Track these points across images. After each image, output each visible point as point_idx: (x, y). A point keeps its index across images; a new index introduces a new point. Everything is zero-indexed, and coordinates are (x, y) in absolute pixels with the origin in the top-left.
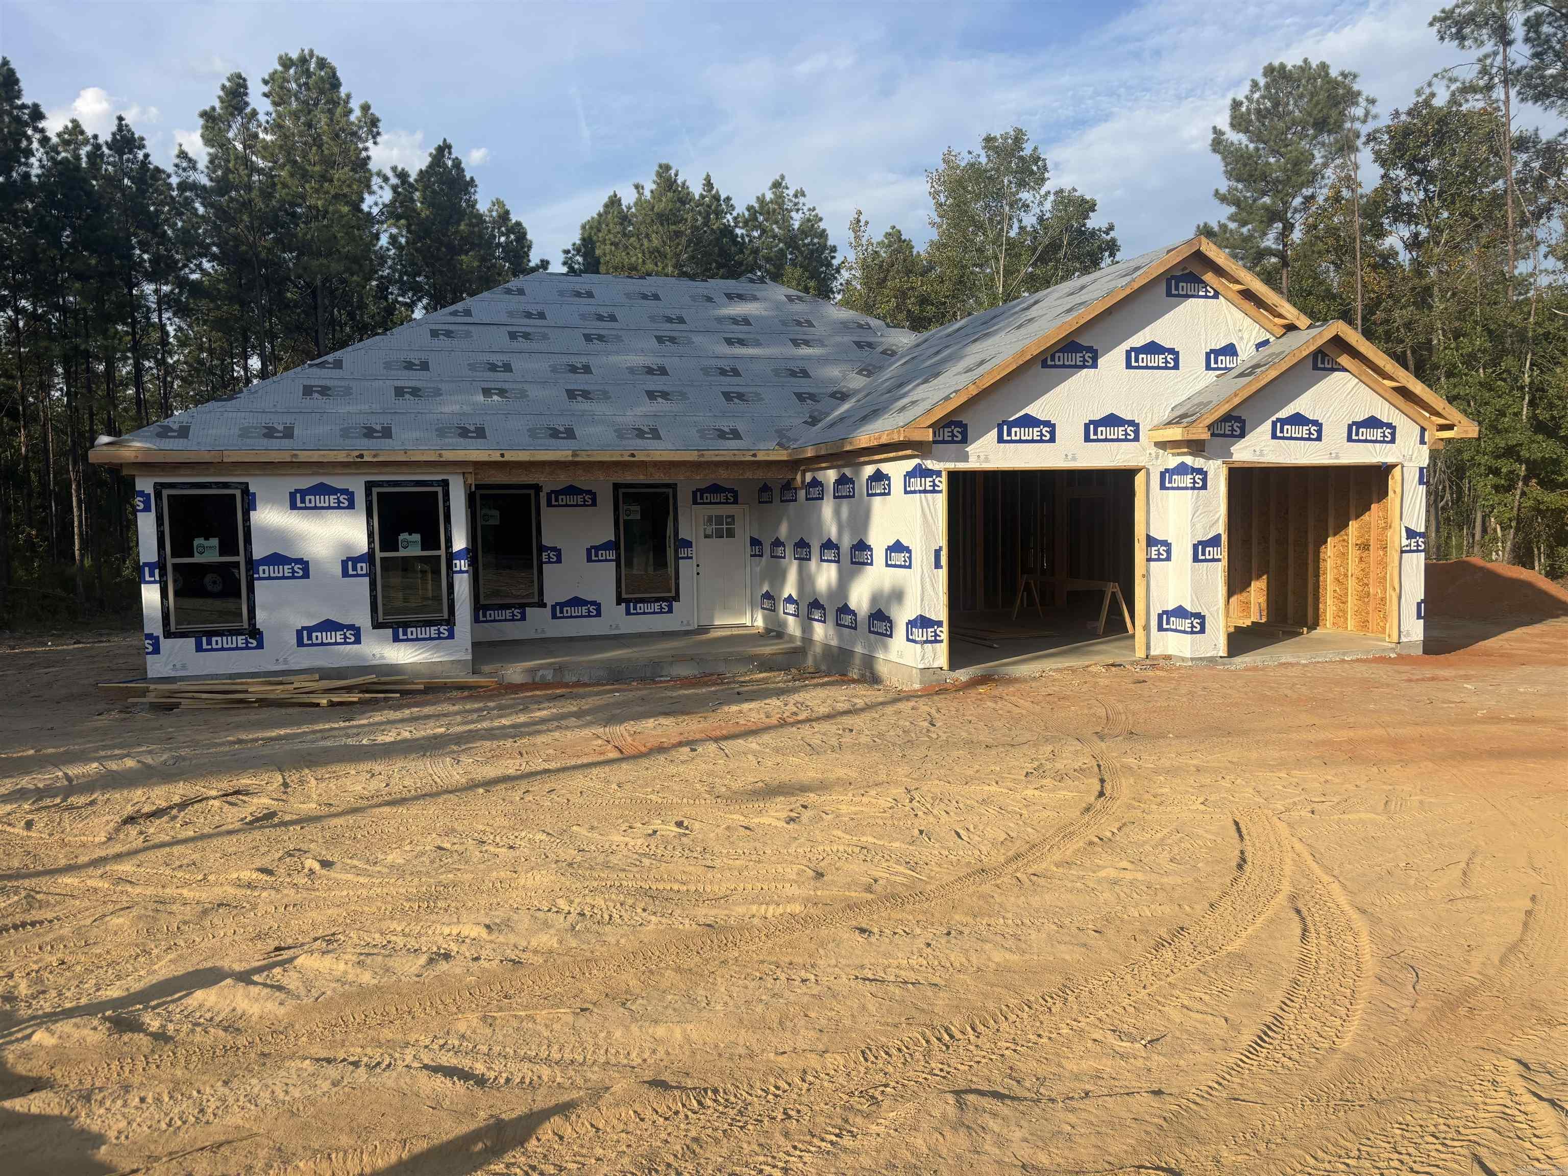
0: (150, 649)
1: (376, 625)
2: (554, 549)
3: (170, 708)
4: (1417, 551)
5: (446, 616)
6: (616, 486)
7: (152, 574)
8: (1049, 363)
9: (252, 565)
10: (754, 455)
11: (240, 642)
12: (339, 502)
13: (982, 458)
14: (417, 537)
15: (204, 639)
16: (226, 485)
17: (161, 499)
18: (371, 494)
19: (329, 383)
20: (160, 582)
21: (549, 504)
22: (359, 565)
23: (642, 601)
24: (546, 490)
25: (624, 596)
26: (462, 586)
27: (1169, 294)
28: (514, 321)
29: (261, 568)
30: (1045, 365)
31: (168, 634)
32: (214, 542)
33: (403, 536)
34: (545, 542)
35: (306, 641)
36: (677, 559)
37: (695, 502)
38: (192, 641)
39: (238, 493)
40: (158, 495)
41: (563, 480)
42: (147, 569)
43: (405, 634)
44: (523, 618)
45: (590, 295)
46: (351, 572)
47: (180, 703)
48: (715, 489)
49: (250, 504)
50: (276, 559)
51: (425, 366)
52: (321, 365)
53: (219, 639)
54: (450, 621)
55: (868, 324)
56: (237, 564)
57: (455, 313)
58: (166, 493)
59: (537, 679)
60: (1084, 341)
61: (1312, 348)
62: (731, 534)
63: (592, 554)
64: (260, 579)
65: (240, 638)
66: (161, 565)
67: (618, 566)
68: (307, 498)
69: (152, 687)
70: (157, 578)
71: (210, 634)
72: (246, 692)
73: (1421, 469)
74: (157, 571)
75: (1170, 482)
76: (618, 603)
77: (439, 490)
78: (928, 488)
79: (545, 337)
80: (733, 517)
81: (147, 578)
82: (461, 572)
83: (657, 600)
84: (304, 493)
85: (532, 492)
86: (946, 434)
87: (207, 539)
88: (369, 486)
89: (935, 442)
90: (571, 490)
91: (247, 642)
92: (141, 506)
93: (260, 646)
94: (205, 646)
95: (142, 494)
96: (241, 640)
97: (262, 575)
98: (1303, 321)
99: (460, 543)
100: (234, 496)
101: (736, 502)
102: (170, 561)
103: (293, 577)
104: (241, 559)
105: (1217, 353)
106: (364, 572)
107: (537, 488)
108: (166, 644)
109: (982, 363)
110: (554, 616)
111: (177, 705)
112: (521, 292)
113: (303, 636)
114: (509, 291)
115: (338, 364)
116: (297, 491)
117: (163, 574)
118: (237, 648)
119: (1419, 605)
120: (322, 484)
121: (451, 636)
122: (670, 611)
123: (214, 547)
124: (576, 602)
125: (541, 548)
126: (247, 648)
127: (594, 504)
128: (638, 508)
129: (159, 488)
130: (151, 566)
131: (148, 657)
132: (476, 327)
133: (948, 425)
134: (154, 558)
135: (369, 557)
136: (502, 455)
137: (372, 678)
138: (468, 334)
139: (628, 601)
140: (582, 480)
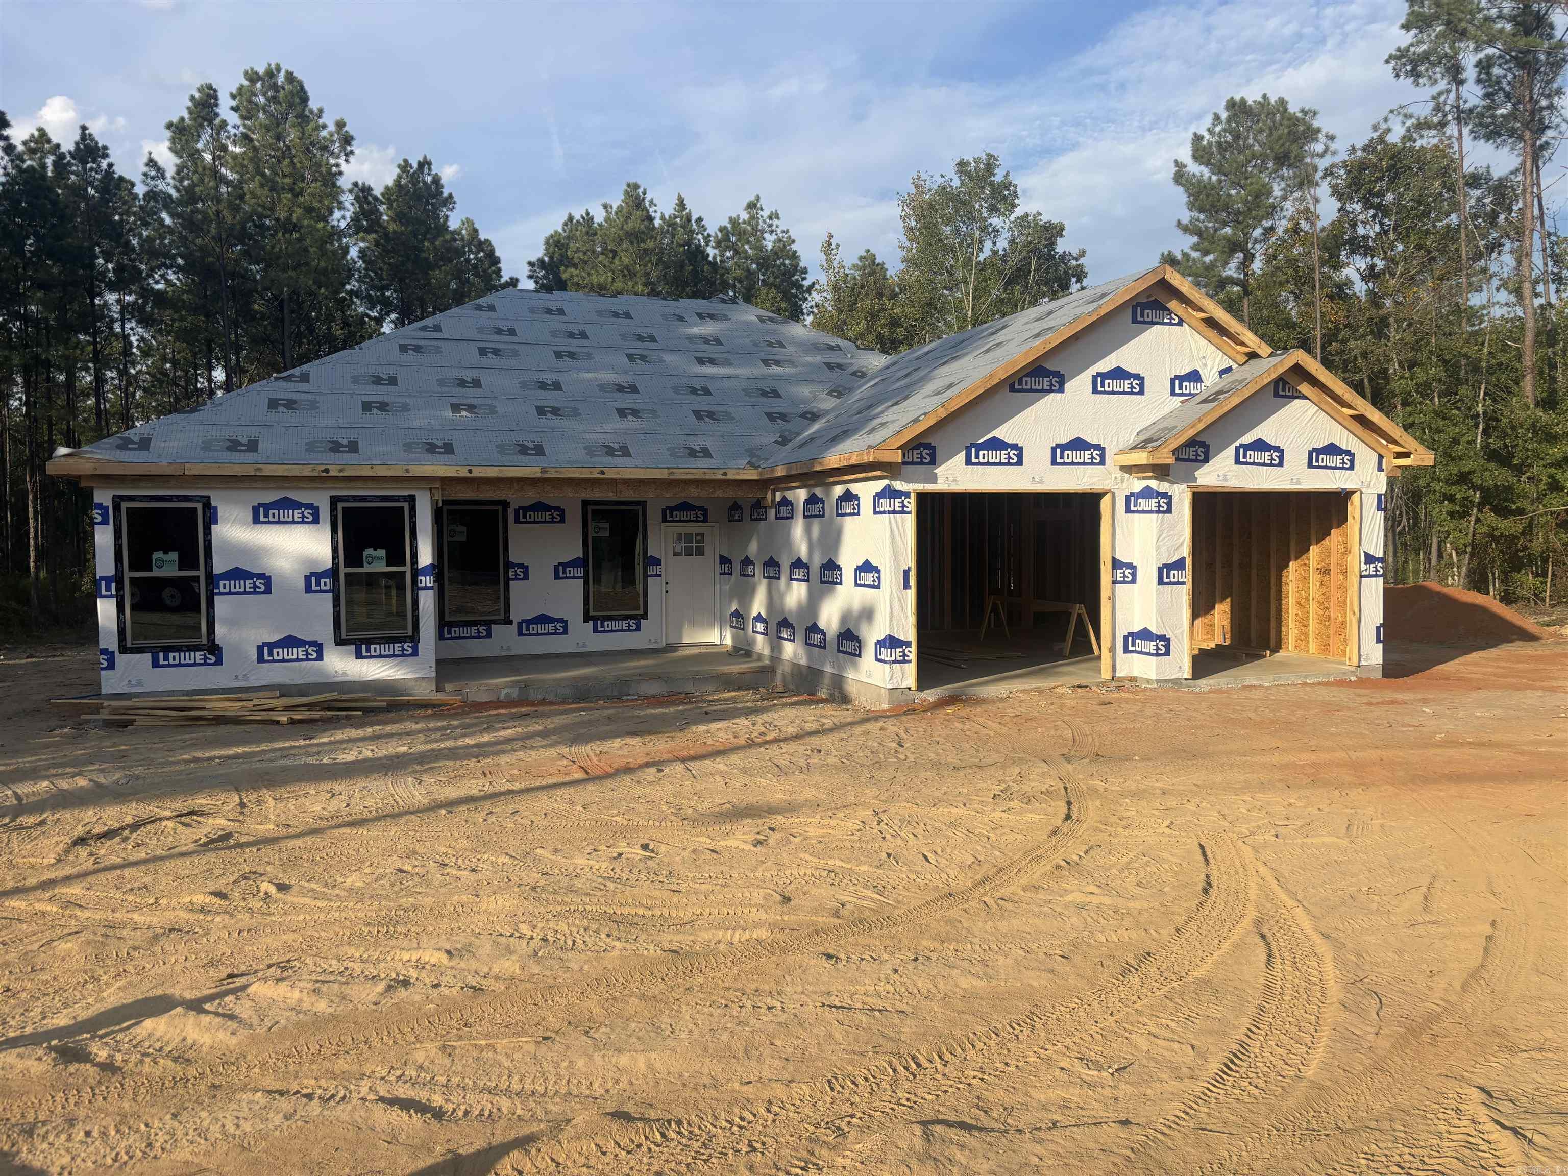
0: (105, 664)
1: (340, 642)
2: (521, 566)
3: (123, 725)
4: (1376, 576)
5: (410, 634)
6: (585, 503)
7: (108, 588)
8: (1017, 387)
9: (212, 579)
10: (725, 474)
11: (198, 657)
12: (303, 516)
13: (951, 479)
14: (382, 553)
15: (161, 655)
16: (186, 498)
17: (120, 511)
18: (336, 509)
19: (294, 396)
20: (116, 596)
21: (517, 521)
22: (323, 581)
23: (610, 618)
24: (514, 506)
25: (591, 613)
26: (427, 601)
27: (1135, 321)
28: (484, 337)
29: (222, 583)
30: (1012, 389)
31: (124, 650)
32: (174, 556)
33: (369, 552)
34: (512, 559)
35: (266, 657)
36: (646, 576)
37: (664, 520)
38: (148, 657)
39: (199, 507)
40: (117, 508)
41: (531, 496)
42: (103, 583)
43: (368, 650)
44: (489, 635)
45: (561, 312)
46: (314, 588)
47: (135, 720)
48: (685, 506)
49: (211, 518)
50: (237, 574)
51: (393, 381)
52: (288, 379)
53: (176, 654)
54: (414, 639)
55: (838, 346)
56: (197, 579)
57: (424, 329)
58: (124, 505)
59: (502, 697)
60: (1050, 366)
61: (1274, 376)
62: (700, 552)
63: (560, 571)
64: (220, 593)
65: (198, 654)
66: (118, 579)
67: (586, 583)
68: (271, 512)
69: (106, 703)
70: (114, 592)
71: (167, 650)
72: (204, 709)
73: (1379, 496)
74: (113, 585)
75: (1135, 506)
76: (586, 620)
77: (406, 506)
78: (897, 509)
79: (515, 354)
80: (702, 535)
81: (104, 592)
82: (426, 588)
83: (626, 617)
84: (267, 507)
85: (500, 508)
86: (915, 456)
87: (166, 553)
88: (334, 501)
89: (904, 463)
90: (540, 507)
91: (206, 658)
92: (99, 519)
93: (219, 662)
94: (161, 662)
95: (100, 506)
96: (199, 656)
97: (222, 590)
98: (1264, 350)
99: (426, 557)
100: (195, 509)
101: (705, 520)
102: (128, 575)
103: (255, 592)
104: (201, 573)
105: (1182, 379)
106: (328, 588)
107: (505, 504)
108: (121, 660)
109: (951, 386)
110: (520, 634)
111: (131, 722)
112: (492, 308)
113: (264, 651)
114: (479, 308)
115: (305, 378)
116: (260, 505)
117: (120, 588)
118: (195, 664)
119: (1378, 629)
120: (286, 498)
121: (415, 653)
122: (638, 629)
123: (174, 561)
124: (543, 619)
125: (509, 565)
126: (205, 664)
127: (562, 521)
128: (607, 525)
129: (117, 501)
130: (108, 579)
131: (103, 673)
132: (446, 343)
133: (917, 447)
134: (111, 572)
135: (333, 572)
136: (470, 471)
137: (334, 695)
138: (438, 350)
139: (595, 619)
140: (552, 498)
